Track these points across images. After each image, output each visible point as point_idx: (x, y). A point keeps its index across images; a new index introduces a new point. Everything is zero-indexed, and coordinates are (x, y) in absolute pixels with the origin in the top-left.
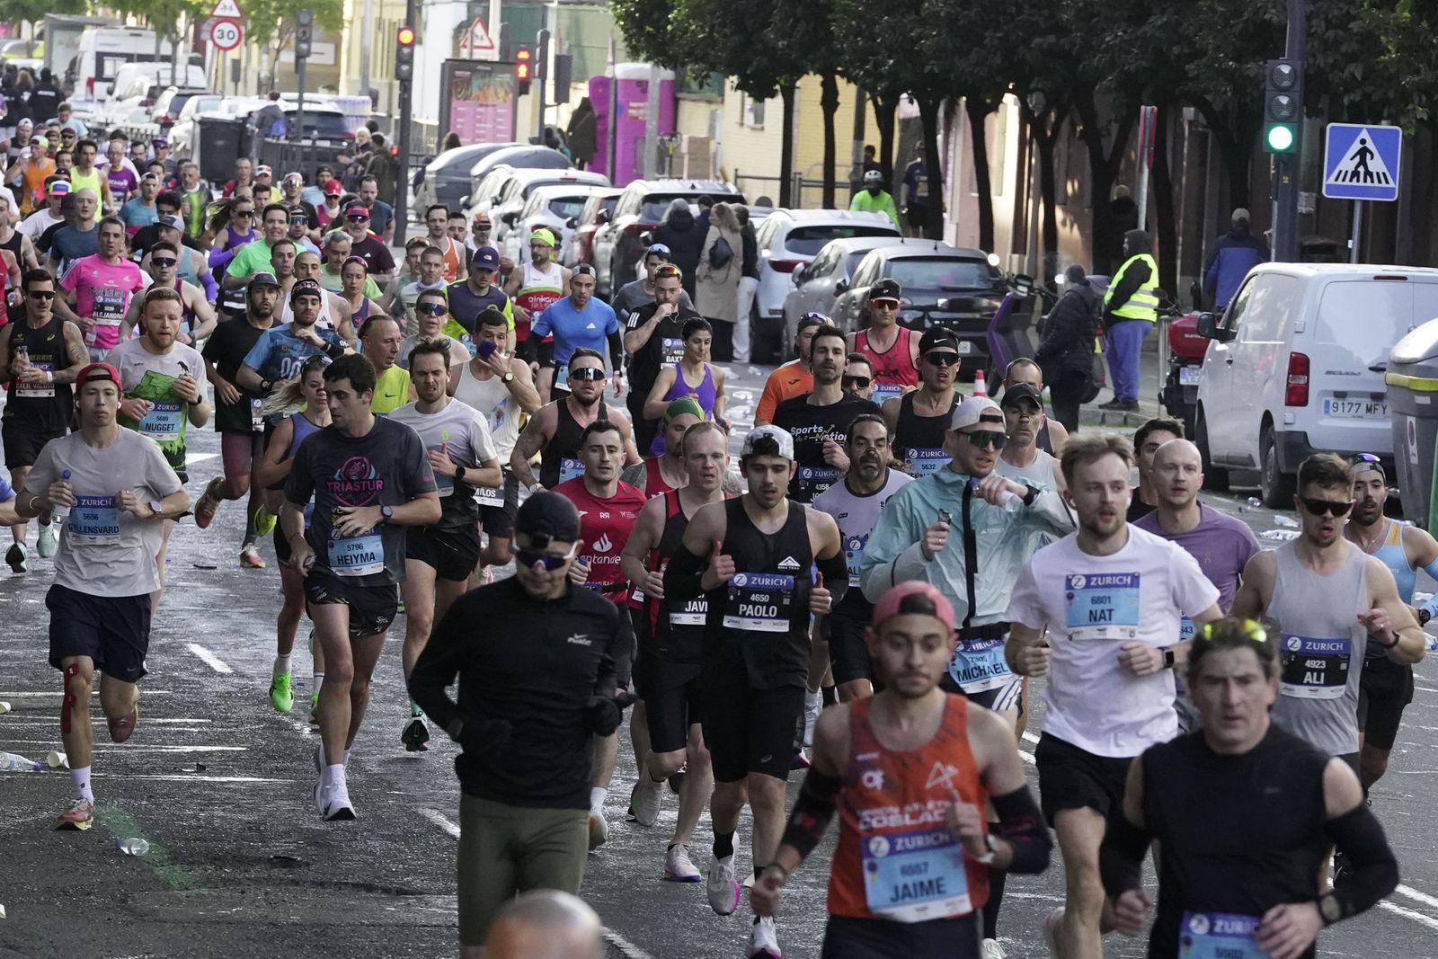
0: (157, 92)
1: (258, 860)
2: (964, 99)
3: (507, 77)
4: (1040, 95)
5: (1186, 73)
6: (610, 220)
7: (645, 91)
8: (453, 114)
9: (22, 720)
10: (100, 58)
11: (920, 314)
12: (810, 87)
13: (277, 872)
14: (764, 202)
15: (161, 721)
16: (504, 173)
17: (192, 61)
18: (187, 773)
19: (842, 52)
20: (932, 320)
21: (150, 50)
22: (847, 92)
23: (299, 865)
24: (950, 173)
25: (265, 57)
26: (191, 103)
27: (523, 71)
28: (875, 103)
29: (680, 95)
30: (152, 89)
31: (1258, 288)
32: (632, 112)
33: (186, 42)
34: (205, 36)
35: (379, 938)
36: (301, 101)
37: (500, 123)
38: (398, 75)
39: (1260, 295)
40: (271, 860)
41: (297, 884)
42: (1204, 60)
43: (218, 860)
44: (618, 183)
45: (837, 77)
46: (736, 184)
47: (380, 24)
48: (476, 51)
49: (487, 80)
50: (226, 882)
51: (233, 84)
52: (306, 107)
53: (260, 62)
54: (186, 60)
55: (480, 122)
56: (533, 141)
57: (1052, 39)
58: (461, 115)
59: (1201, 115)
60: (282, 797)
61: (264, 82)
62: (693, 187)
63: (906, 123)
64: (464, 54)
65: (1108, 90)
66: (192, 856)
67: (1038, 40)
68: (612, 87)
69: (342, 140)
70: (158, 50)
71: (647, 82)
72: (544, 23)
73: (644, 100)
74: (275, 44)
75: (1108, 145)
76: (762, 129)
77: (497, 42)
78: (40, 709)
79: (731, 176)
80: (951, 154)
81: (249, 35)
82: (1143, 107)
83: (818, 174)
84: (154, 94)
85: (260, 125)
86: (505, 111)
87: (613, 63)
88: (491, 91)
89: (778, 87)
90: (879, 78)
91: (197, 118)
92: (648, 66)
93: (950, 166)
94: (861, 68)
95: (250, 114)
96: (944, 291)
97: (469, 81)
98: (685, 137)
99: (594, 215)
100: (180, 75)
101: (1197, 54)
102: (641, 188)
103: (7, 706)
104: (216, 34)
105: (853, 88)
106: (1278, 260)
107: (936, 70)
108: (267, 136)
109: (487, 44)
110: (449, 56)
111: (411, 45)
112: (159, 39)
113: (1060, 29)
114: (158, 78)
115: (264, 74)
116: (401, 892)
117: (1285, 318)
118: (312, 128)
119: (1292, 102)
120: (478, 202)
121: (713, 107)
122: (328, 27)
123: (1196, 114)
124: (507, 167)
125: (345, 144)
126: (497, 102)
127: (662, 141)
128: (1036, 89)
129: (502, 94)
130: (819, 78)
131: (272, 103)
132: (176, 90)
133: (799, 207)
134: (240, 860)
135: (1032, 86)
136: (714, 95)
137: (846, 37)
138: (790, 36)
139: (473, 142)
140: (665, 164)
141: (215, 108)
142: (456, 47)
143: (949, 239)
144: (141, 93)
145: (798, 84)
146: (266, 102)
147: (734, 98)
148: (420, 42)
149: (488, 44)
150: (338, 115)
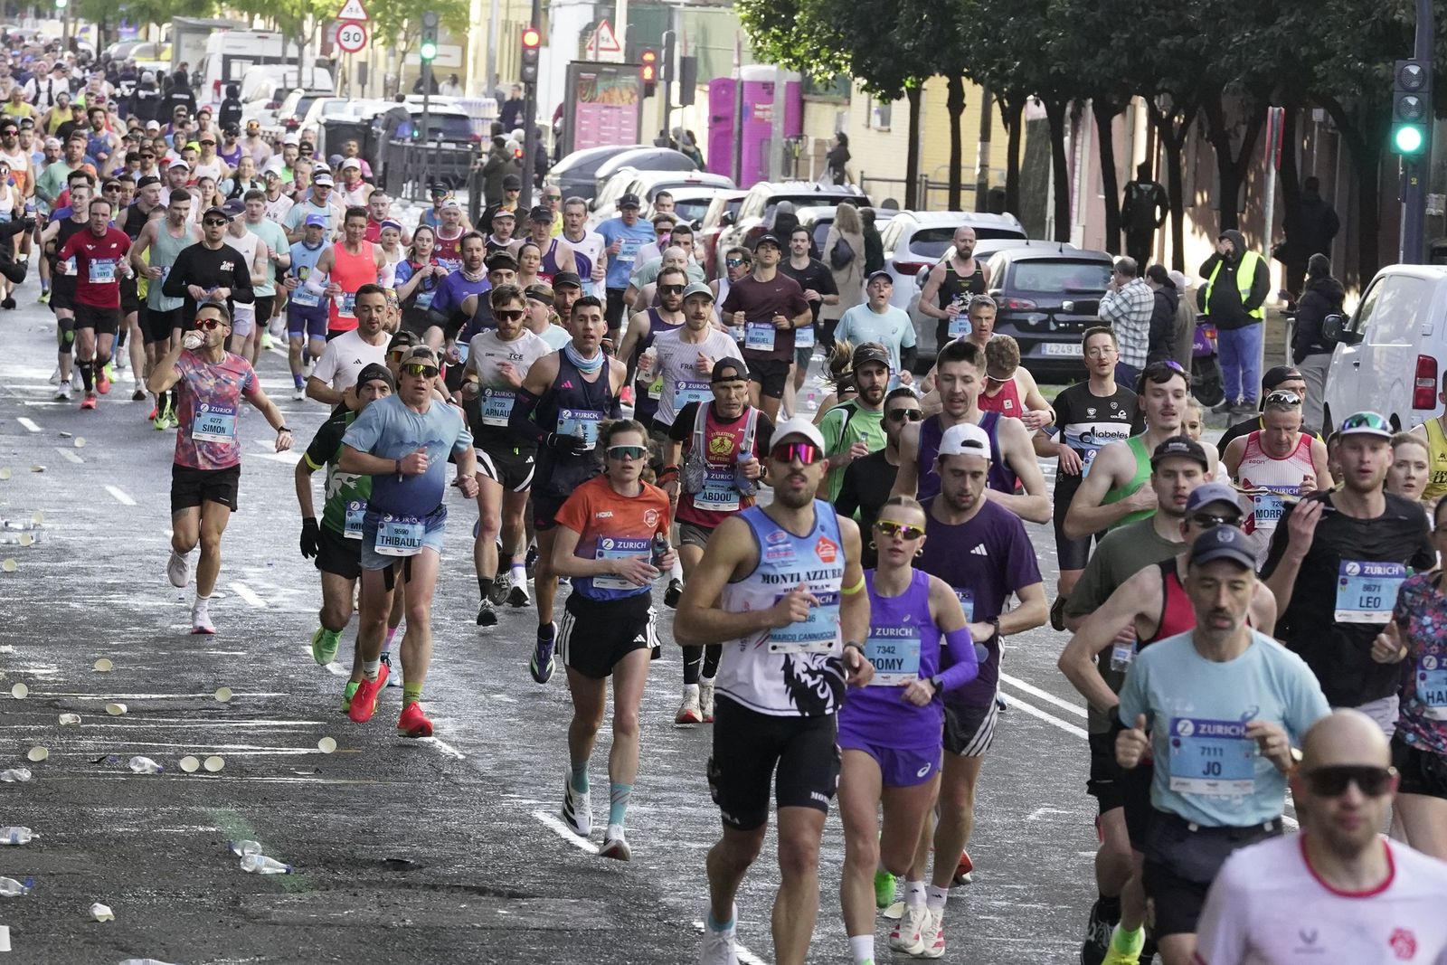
0: (283, 94)
1: (371, 863)
2: (1091, 101)
3: (632, 79)
4: (1168, 96)
5: (1315, 74)
6: (734, 222)
7: (771, 93)
8: (578, 115)
9: (138, 722)
10: (227, 60)
11: (1045, 316)
12: (936, 88)
13: (390, 875)
14: (890, 204)
15: (277, 723)
16: (628, 175)
17: (319, 64)
18: (302, 776)
19: (968, 53)
20: (1056, 323)
21: (277, 53)
22: (973, 93)
23: (412, 868)
24: (1077, 175)
25: (391, 59)
26: (317, 106)
27: (648, 73)
28: (1002, 105)
29: (805, 97)
30: (279, 91)
31: (1385, 290)
32: (757, 114)
33: (313, 45)
34: (331, 39)
35: (490, 943)
36: (426, 103)
37: (625, 126)
38: (523, 77)
39: (1387, 297)
40: (383, 862)
41: (409, 887)
42: (1332, 61)
43: (330, 863)
44: (743, 185)
45: (964, 78)
46: (861, 187)
47: (506, 26)
48: (601, 53)
49: (611, 83)
50: (338, 884)
51: (359, 87)
52: (431, 109)
53: (387, 65)
54: (313, 63)
55: (605, 124)
56: (657, 144)
57: (1179, 39)
58: (585, 117)
59: (1331, 119)
60: (397, 800)
61: (390, 84)
62: (818, 189)
63: (1033, 125)
64: (590, 56)
65: (1235, 91)
66: (305, 858)
67: (1164, 41)
68: (738, 89)
69: (467, 143)
70: (284, 52)
71: (773, 84)
72: (670, 25)
73: (771, 102)
74: (402, 46)
75: (1236, 145)
76: (889, 130)
77: (622, 43)
78: (156, 711)
79: (857, 179)
80: (1078, 155)
81: (375, 36)
82: (1270, 108)
83: (944, 177)
84: (280, 97)
85: (386, 127)
86: (630, 113)
87: (739, 65)
88: (616, 93)
89: (904, 89)
90: (1005, 80)
91: (323, 120)
92: (774, 68)
93: (1077, 168)
94: (986, 69)
95: (375, 116)
96: (1070, 293)
97: (593, 83)
98: (812, 139)
99: (718, 218)
100: (306, 77)
101: (1326, 55)
102: (764, 190)
103: (124, 708)
104: (342, 36)
105: (979, 89)
106: (1406, 262)
107: (1062, 70)
108: (393, 138)
109: (612, 46)
110: (575, 58)
111: (536, 47)
112: (286, 41)
113: (1189, 30)
114: (285, 81)
115: (391, 76)
116: (513, 895)
117: (1413, 320)
118: (438, 130)
119: (1420, 102)
120: (602, 205)
121: (839, 109)
122: (454, 29)
123: (1326, 116)
124: (632, 169)
125: (470, 146)
126: (621, 104)
127: (788, 143)
128: (1164, 91)
129: (627, 96)
130: (946, 80)
131: (398, 105)
132: (303, 93)
133: (925, 209)
134: (354, 863)
135: (1159, 86)
136: (840, 97)
137: (972, 37)
138: (916, 36)
139: (598, 144)
140: (791, 166)
141: (340, 111)
142: (582, 50)
143: (1076, 243)
144: (268, 96)
145: (925, 85)
146: (393, 105)
147: (861, 101)
148: (547, 45)
149: (614, 46)
150: (463, 118)
